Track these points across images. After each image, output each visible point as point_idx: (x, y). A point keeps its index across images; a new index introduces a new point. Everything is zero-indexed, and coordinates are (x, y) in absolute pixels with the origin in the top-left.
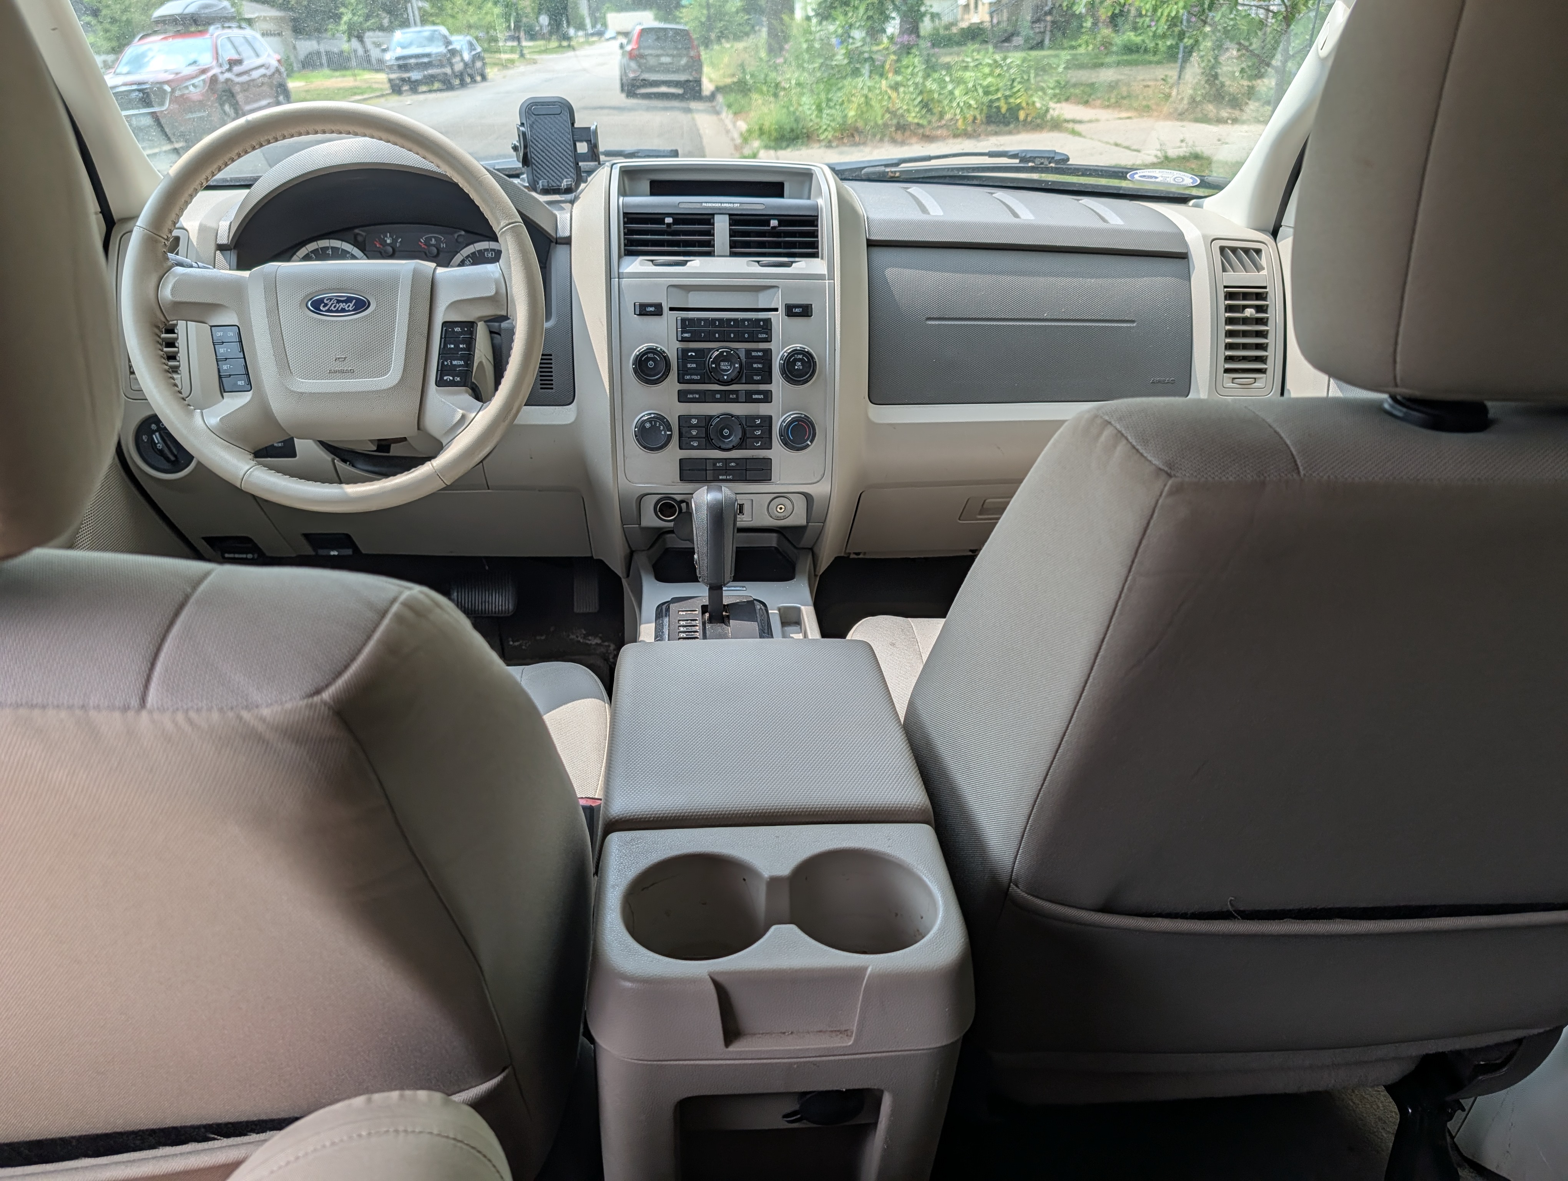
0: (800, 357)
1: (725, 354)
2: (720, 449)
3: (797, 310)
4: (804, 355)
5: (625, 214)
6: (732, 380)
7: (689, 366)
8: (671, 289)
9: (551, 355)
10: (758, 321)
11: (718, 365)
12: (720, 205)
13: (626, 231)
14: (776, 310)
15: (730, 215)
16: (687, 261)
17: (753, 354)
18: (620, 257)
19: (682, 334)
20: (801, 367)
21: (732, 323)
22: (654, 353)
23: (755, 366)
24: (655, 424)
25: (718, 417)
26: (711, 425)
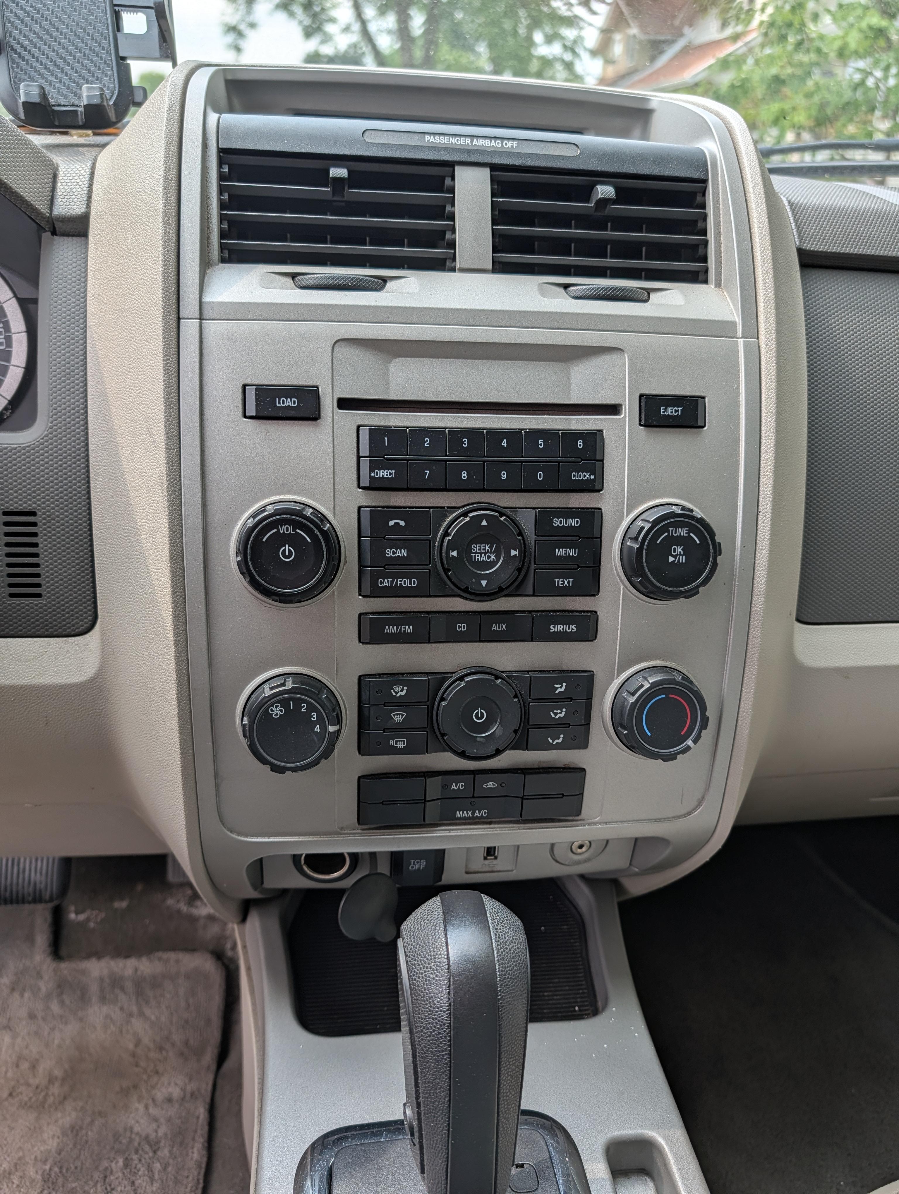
0: (683, 532)
1: (484, 523)
2: (463, 755)
3: (670, 411)
4: (692, 529)
5: (224, 153)
6: (501, 589)
7: (389, 553)
8: (343, 350)
9: (33, 514)
10: (572, 435)
11: (465, 551)
12: (468, 141)
13: (226, 197)
14: (613, 409)
15: (494, 168)
16: (384, 280)
17: (556, 522)
18: (205, 264)
19: (372, 470)
20: (682, 560)
21: (504, 444)
22: (297, 525)
23: (560, 552)
24: (298, 706)
25: (461, 679)
26: (443, 699)
